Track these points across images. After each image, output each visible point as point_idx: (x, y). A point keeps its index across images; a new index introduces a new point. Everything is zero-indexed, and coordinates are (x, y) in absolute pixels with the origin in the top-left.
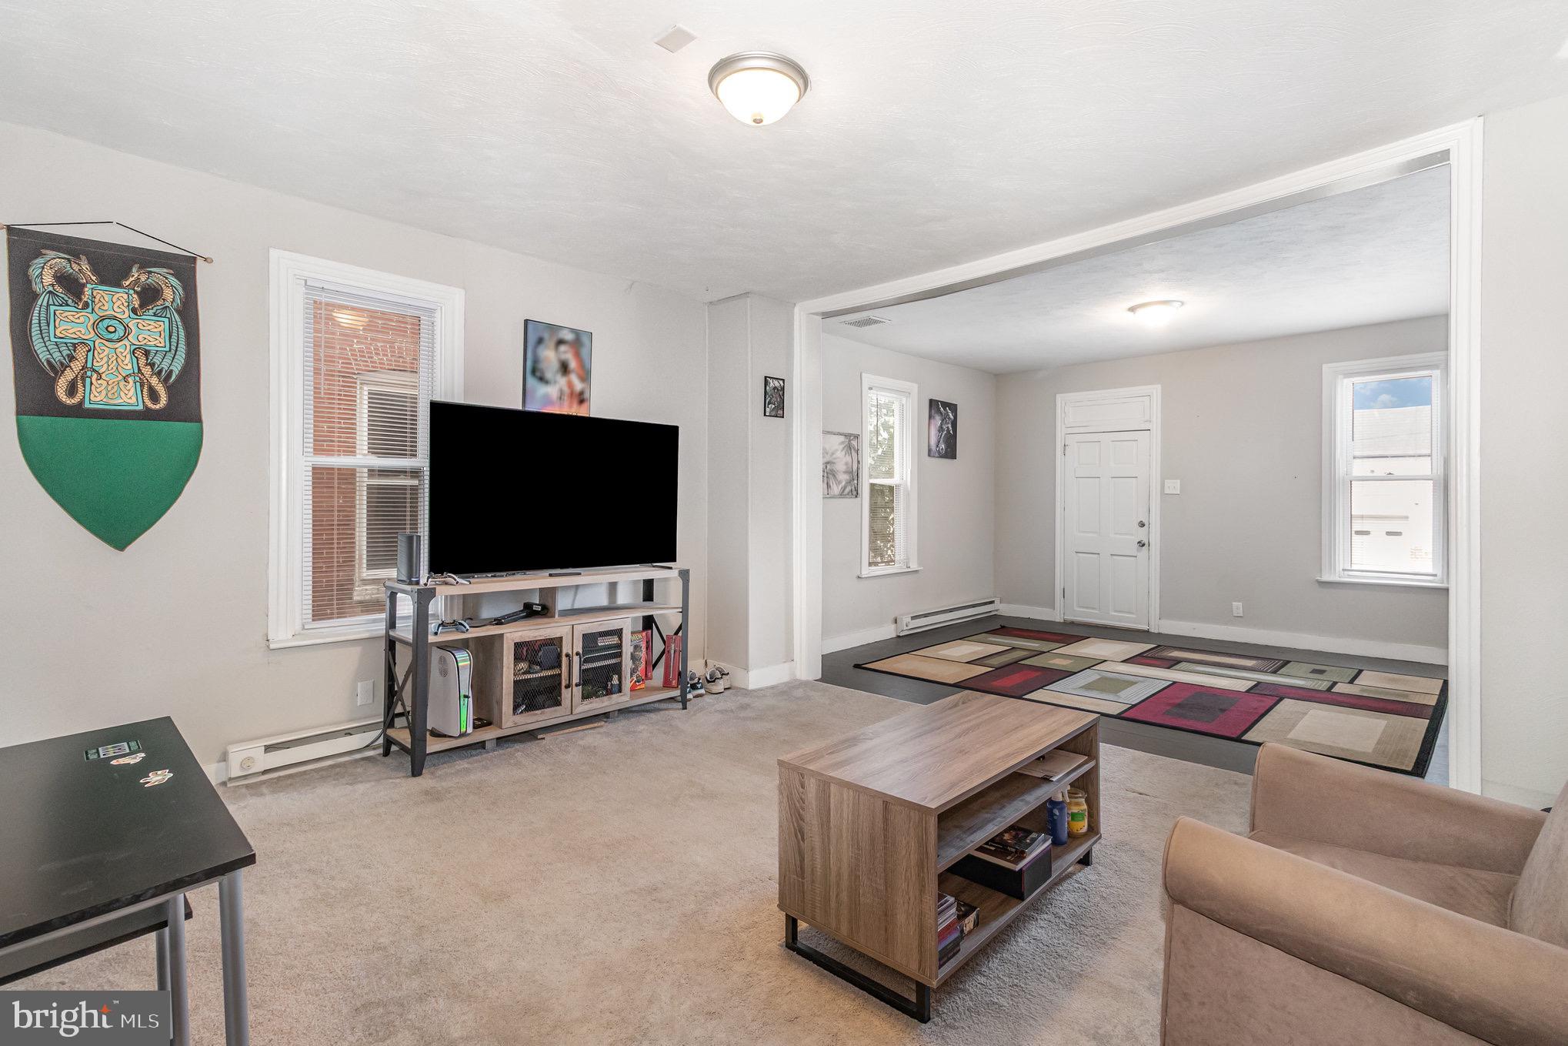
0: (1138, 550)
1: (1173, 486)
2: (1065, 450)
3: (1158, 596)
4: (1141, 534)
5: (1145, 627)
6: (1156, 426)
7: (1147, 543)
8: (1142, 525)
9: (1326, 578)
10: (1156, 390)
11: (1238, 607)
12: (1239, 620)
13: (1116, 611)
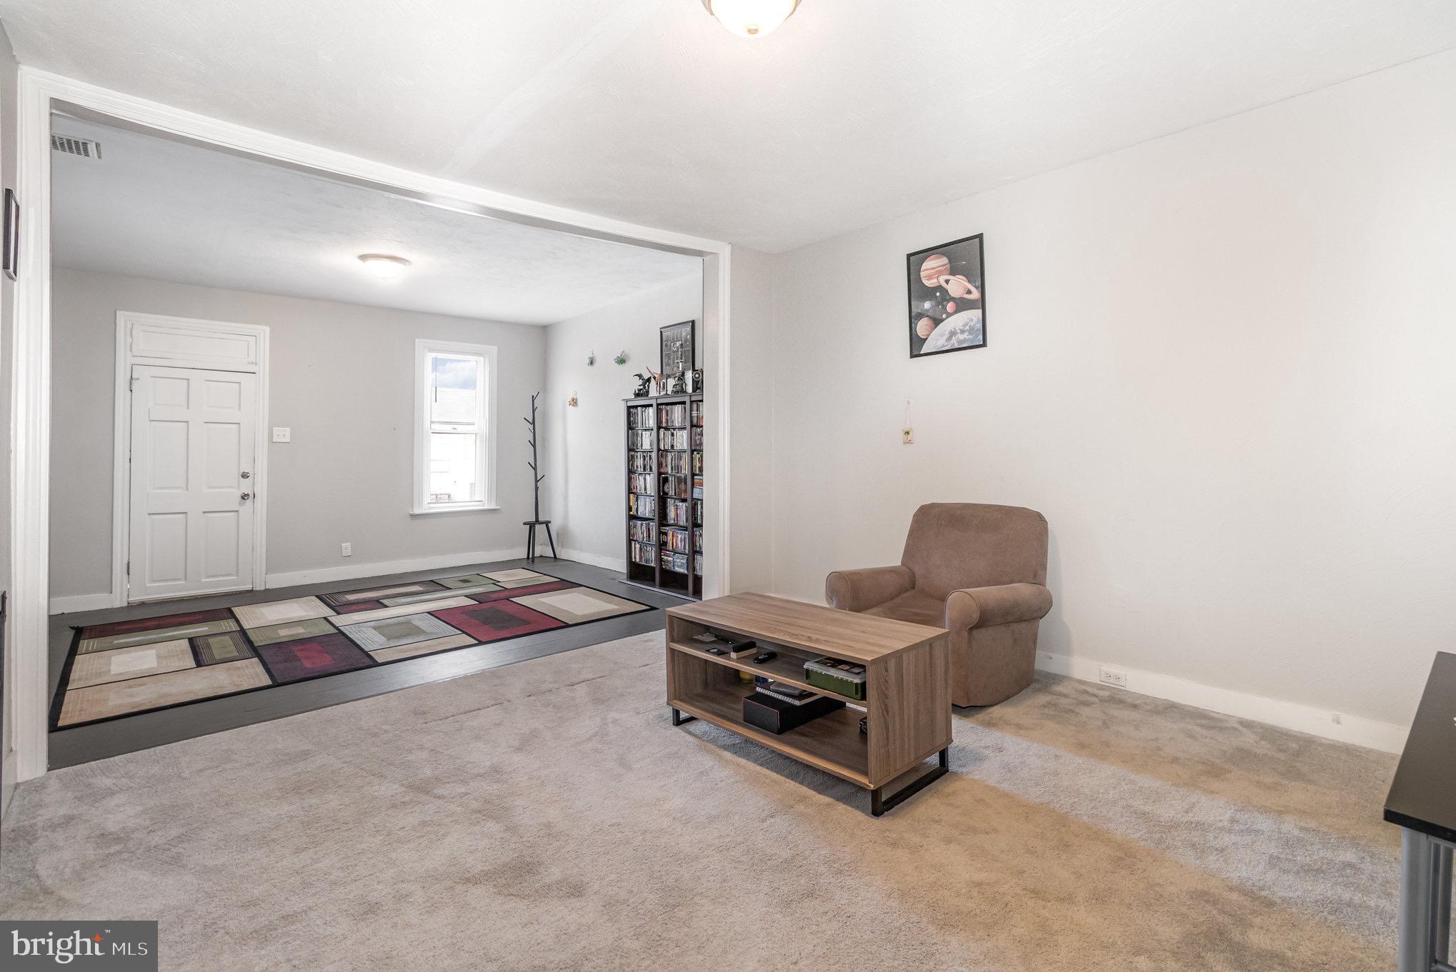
0: (240, 504)
1: (283, 434)
2: (131, 384)
3: (265, 550)
4: (246, 487)
5: (249, 587)
6: (264, 369)
7: (251, 495)
8: (245, 476)
9: (417, 511)
10: (264, 331)
11: (347, 547)
12: (348, 559)
13: (208, 577)
